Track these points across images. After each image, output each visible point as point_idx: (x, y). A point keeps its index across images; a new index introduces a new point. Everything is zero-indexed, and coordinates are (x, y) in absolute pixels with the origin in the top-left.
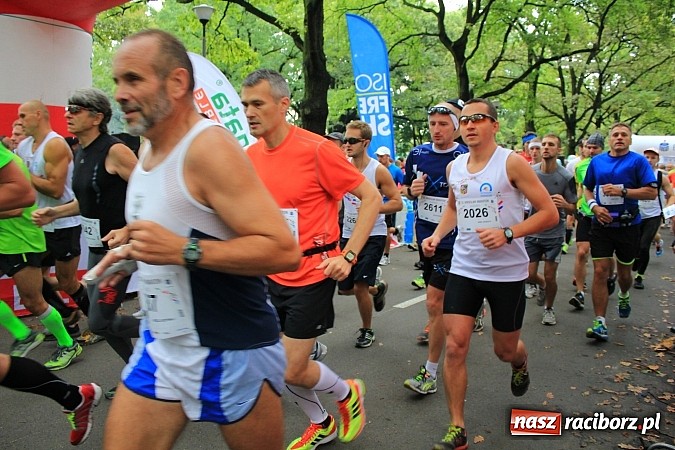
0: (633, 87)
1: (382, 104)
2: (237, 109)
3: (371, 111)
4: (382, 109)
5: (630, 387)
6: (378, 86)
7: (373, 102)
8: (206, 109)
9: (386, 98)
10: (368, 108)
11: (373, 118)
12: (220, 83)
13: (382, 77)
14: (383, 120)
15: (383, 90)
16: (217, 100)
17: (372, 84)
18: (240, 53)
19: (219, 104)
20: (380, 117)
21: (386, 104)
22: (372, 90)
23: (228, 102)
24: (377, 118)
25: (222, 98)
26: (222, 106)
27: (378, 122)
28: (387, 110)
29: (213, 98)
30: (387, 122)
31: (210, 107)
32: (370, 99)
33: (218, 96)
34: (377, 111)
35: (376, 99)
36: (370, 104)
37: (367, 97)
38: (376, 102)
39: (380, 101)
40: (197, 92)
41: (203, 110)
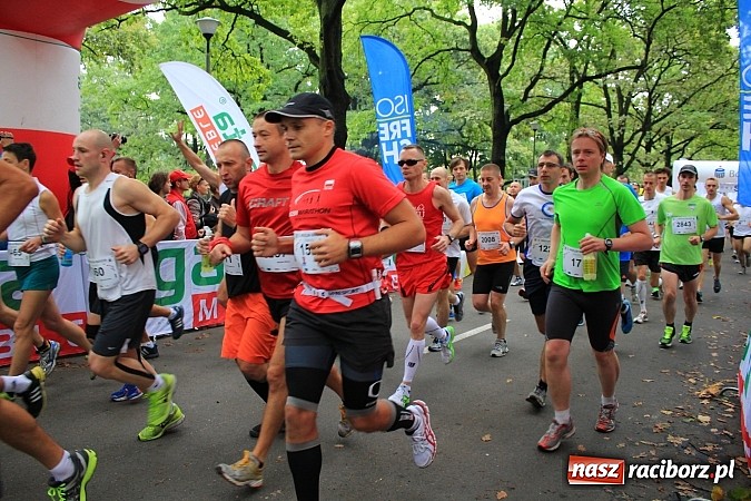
0: (685, 107)
1: (404, 129)
2: (243, 132)
3: (393, 138)
4: (404, 134)
5: (670, 438)
6: (399, 109)
7: (395, 127)
8: (208, 129)
9: (407, 122)
10: (391, 133)
11: (395, 144)
12: (223, 101)
13: (404, 99)
15: (405, 113)
16: (220, 120)
17: (394, 108)
18: (250, 70)
19: (222, 124)
21: (408, 128)
22: (394, 114)
23: (233, 124)
24: (399, 144)
25: (226, 118)
26: (225, 127)
28: (409, 135)
29: (216, 118)
31: (212, 127)
32: (392, 125)
33: (222, 115)
34: (399, 137)
35: (397, 123)
36: (392, 129)
37: (389, 122)
38: (398, 127)
39: (402, 126)
40: (195, 110)
41: (204, 131)
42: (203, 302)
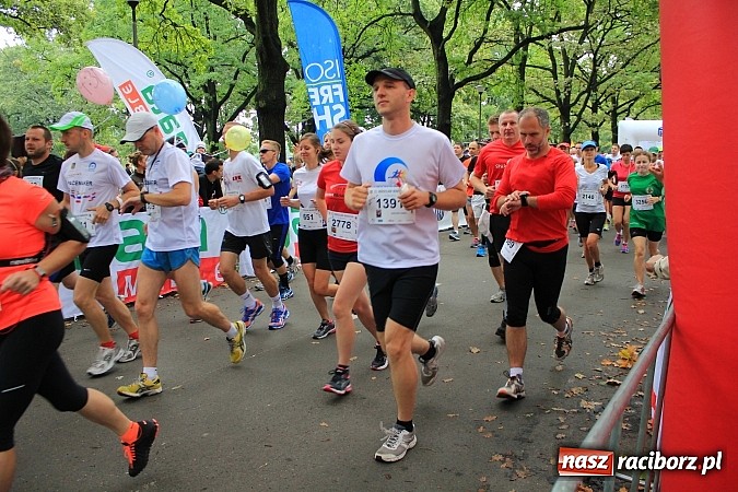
0: (628, 68)
1: (336, 93)
3: (324, 102)
4: (336, 98)
6: (330, 74)
7: (326, 92)
8: (137, 104)
9: (340, 87)
10: (321, 98)
11: (327, 108)
12: (151, 74)
13: (334, 64)
14: (339, 110)
15: (336, 78)
16: (148, 94)
17: (324, 73)
19: (150, 98)
20: (335, 107)
21: (340, 93)
22: (324, 78)
24: (331, 109)
27: (333, 113)
28: (342, 100)
29: (144, 92)
30: (343, 113)
31: (141, 102)
32: (323, 88)
33: (149, 89)
34: (331, 101)
35: (328, 88)
36: (323, 94)
37: (319, 87)
38: (330, 91)
39: (333, 90)
40: (124, 86)
41: (133, 106)
42: (128, 278)
